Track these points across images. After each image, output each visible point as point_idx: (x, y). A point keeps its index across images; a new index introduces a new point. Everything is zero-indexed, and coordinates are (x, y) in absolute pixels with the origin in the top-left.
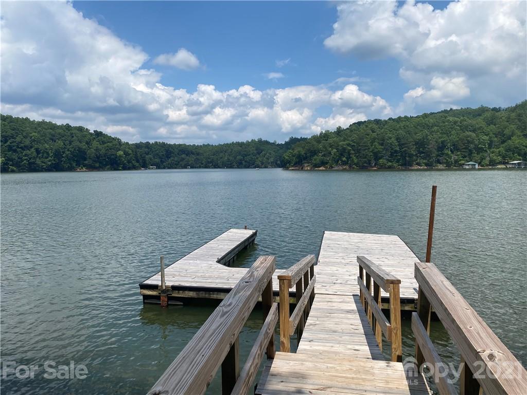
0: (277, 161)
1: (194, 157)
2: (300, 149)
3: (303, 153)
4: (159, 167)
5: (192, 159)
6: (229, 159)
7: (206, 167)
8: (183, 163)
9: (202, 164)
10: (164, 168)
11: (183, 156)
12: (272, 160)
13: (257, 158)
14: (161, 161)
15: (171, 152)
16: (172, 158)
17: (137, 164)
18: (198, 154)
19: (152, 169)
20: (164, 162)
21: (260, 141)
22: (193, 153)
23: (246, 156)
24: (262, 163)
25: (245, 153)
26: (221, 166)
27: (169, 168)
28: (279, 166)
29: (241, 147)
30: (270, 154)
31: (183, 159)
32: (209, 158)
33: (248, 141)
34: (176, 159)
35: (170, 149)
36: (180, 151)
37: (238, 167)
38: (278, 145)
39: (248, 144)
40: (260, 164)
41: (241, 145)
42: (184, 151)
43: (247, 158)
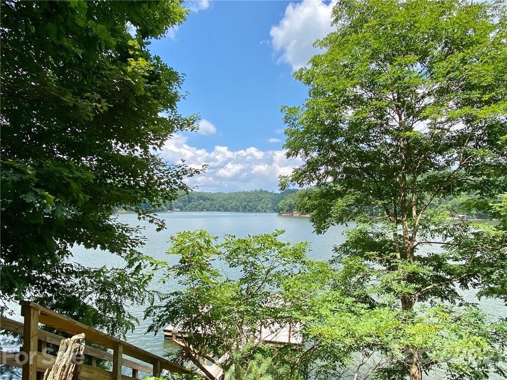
1: (210, 202)
3: (293, 202)
4: (182, 210)
5: (208, 203)
6: (236, 204)
7: (218, 210)
8: (200, 207)
10: (186, 210)
11: (201, 201)
12: (270, 206)
13: (259, 204)
14: (184, 205)
16: (192, 203)
18: (212, 200)
19: (177, 211)
21: (261, 191)
22: (208, 199)
23: (250, 202)
24: (263, 208)
26: (230, 210)
27: (190, 210)
28: (275, 211)
29: (246, 195)
30: (269, 201)
31: (201, 204)
32: (221, 204)
33: (251, 191)
34: (195, 203)
35: (191, 196)
36: (199, 197)
37: (243, 211)
38: (275, 194)
39: (252, 193)
40: (260, 209)
41: (246, 193)
42: (202, 198)
43: (250, 204)
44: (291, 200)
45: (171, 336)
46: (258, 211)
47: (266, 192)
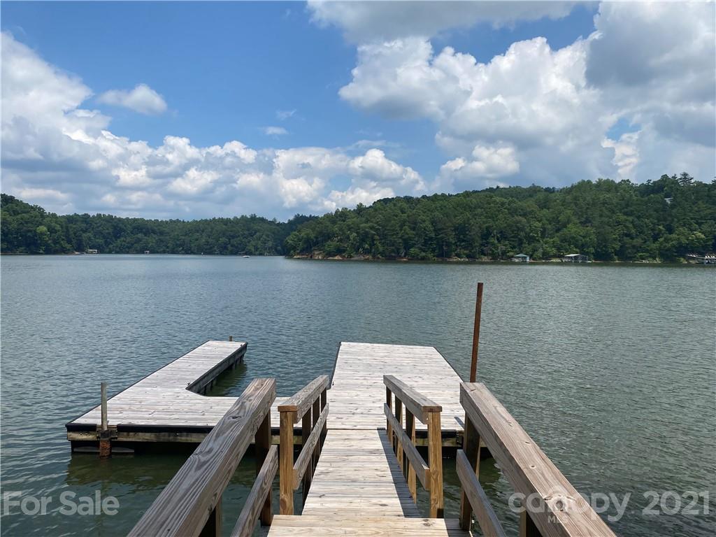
0: (277, 246)
1: (156, 237)
2: (309, 231)
3: (312, 236)
4: (101, 251)
5: (152, 240)
6: (208, 242)
7: (173, 252)
8: (138, 246)
9: (168, 247)
10: (110, 252)
11: (140, 235)
12: (270, 244)
13: (249, 242)
14: (106, 242)
15: (122, 230)
16: (122, 239)
17: (68, 246)
18: (162, 233)
19: (92, 253)
20: (110, 243)
21: (253, 218)
22: (154, 232)
23: (233, 237)
24: (257, 249)
25: (232, 234)
26: (196, 251)
27: (117, 253)
28: (279, 253)
29: (226, 225)
30: (268, 236)
31: (139, 240)
32: (178, 240)
33: (235, 218)
34: (128, 239)
35: (121, 225)
36: (134, 228)
37: (221, 253)
38: (279, 224)
39: (236, 222)
40: (253, 250)
41: (226, 222)
42: (141, 229)
43: (234, 241)
46: (250, 253)
47: (262, 220)
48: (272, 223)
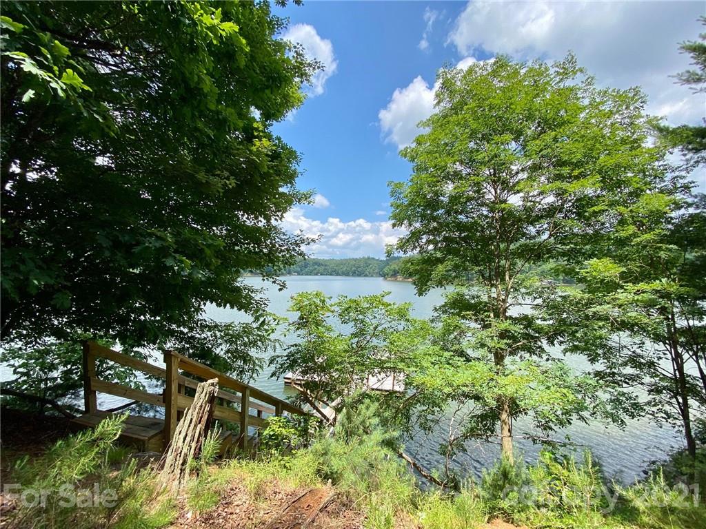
0: (379, 272)
1: (323, 267)
3: (397, 269)
4: (299, 274)
5: (321, 269)
6: (347, 270)
7: (331, 275)
8: (316, 272)
9: (328, 272)
10: (302, 274)
11: (316, 267)
12: (376, 271)
13: (366, 270)
16: (308, 268)
17: (285, 272)
18: (326, 266)
19: (295, 275)
20: (303, 270)
21: (369, 258)
22: (322, 265)
24: (370, 273)
25: (358, 265)
26: (340, 273)
27: (306, 275)
28: (381, 276)
31: (316, 269)
32: (333, 269)
34: (311, 268)
37: (353, 276)
38: (381, 261)
39: (360, 260)
40: (368, 274)
41: (355, 260)
42: (317, 264)
43: (359, 269)
44: (395, 266)
45: (291, 383)
46: (366, 276)
47: (373, 259)
48: (377, 260)
